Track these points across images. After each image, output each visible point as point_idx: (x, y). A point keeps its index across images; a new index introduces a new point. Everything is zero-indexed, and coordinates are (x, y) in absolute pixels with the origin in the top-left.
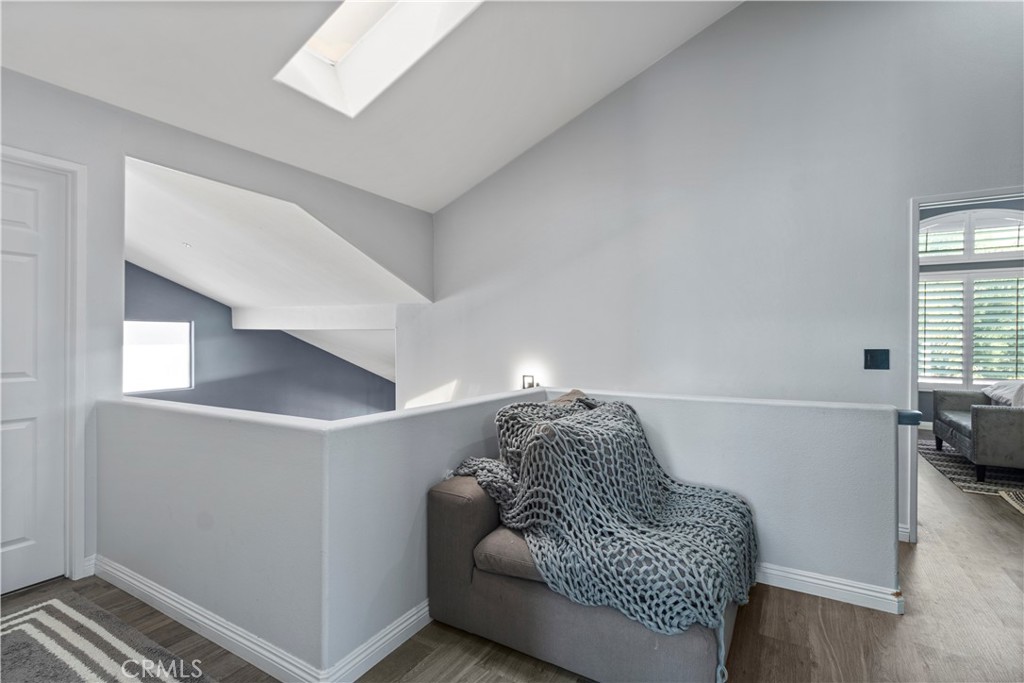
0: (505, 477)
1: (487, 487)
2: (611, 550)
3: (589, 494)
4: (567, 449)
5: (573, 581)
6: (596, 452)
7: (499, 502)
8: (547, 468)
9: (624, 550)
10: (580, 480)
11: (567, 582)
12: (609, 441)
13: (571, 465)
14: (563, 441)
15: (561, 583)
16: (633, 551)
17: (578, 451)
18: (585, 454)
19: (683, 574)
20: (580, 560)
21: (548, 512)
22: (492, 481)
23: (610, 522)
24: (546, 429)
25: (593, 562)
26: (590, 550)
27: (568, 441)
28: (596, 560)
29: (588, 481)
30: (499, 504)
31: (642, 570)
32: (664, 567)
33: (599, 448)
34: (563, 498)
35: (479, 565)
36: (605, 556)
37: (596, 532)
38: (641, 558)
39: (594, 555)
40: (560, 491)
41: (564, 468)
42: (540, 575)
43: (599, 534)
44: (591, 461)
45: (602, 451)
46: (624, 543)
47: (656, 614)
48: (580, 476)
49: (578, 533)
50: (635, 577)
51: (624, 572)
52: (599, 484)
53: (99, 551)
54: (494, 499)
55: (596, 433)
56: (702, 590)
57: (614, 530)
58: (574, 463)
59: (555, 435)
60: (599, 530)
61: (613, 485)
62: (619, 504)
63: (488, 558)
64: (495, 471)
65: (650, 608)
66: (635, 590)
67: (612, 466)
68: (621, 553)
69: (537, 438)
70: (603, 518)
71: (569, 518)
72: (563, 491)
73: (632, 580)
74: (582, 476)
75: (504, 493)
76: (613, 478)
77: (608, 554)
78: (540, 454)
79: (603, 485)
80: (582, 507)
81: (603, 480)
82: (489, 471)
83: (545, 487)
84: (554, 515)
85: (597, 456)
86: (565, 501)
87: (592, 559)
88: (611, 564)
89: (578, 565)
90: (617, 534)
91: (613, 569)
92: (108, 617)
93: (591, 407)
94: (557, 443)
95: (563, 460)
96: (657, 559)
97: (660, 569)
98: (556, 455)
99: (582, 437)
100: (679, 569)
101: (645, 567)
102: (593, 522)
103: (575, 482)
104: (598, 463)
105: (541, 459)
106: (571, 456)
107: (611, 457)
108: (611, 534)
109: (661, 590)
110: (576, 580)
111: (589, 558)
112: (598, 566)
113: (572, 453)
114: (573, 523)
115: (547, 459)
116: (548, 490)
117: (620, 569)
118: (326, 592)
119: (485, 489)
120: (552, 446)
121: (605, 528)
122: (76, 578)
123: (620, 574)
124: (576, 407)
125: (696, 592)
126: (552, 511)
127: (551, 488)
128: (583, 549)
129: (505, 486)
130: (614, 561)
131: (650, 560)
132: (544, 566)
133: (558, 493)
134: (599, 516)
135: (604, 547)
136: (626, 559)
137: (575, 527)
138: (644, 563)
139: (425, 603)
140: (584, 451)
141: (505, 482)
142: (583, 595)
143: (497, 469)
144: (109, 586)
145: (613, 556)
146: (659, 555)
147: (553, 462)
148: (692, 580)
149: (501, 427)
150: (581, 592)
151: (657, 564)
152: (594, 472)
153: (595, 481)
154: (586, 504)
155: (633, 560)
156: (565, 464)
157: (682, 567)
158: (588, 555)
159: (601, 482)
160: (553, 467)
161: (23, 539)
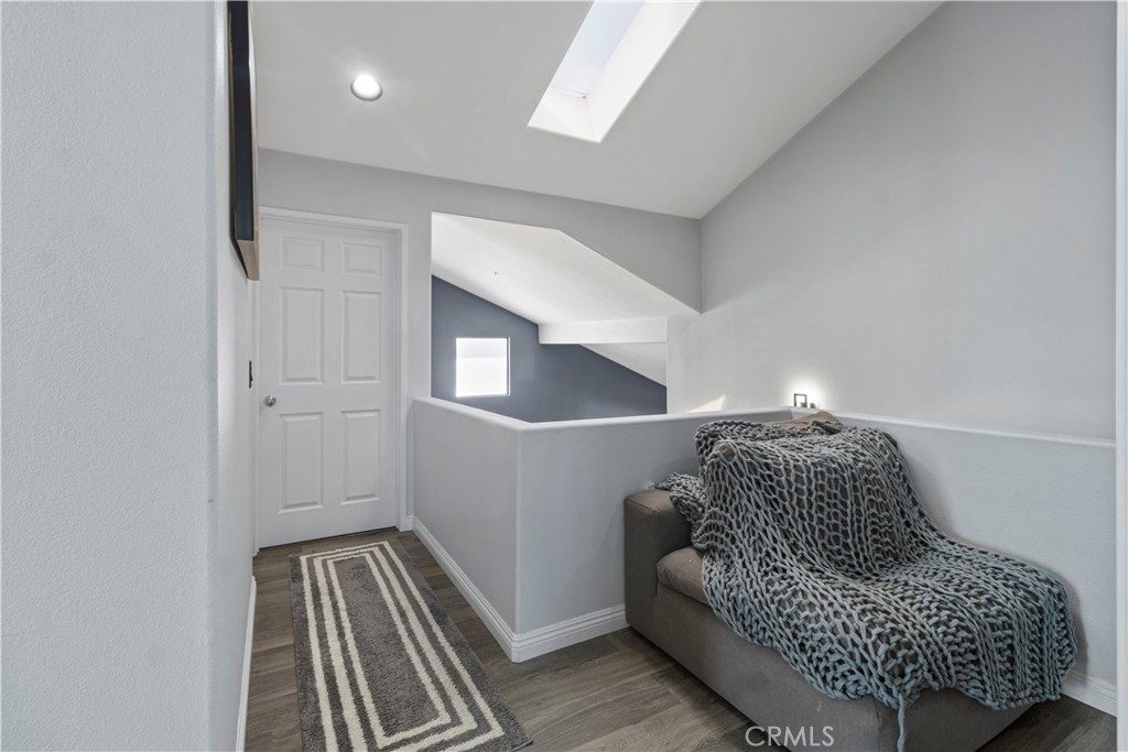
0: (697, 495)
1: (677, 502)
2: (777, 587)
3: (767, 524)
4: (746, 471)
5: (736, 611)
6: (783, 478)
7: (689, 520)
8: (723, 489)
9: (789, 590)
10: (758, 507)
11: (729, 611)
12: (804, 469)
13: (750, 489)
14: (742, 463)
15: (724, 611)
16: (800, 593)
17: (762, 476)
18: (772, 480)
19: (847, 630)
20: (744, 591)
21: (723, 536)
22: (682, 497)
23: (788, 558)
24: (724, 448)
25: (756, 596)
26: (754, 583)
27: (750, 463)
28: (758, 594)
29: (769, 509)
30: (690, 523)
31: (803, 615)
32: (827, 618)
33: (788, 475)
34: (737, 522)
35: (660, 580)
36: (768, 591)
37: (768, 565)
38: (804, 601)
39: (758, 588)
40: (735, 516)
41: (741, 491)
42: (706, 599)
43: (770, 568)
44: (778, 489)
45: (792, 479)
46: (792, 582)
47: (817, 669)
48: (759, 502)
49: (747, 563)
50: (796, 621)
51: (785, 612)
52: (785, 515)
53: (415, 514)
54: (684, 516)
55: (788, 458)
56: (869, 654)
57: (787, 567)
58: (754, 486)
59: (733, 455)
60: (772, 564)
61: (803, 519)
62: (808, 541)
63: (666, 573)
64: (689, 488)
65: (810, 661)
66: (795, 636)
67: (804, 498)
68: (784, 592)
69: (715, 456)
70: (779, 552)
71: (741, 546)
72: (738, 514)
73: (792, 623)
74: (762, 503)
75: (693, 511)
76: (804, 512)
77: (772, 589)
78: (717, 474)
79: (790, 517)
80: (757, 536)
81: (790, 511)
82: (685, 488)
83: (721, 509)
84: (728, 540)
85: (785, 483)
86: (739, 527)
87: (755, 592)
88: (773, 602)
89: (740, 596)
90: (789, 573)
91: (773, 607)
92: (409, 560)
93: (831, 432)
94: (735, 464)
95: (741, 482)
96: (822, 608)
97: (822, 619)
98: (732, 476)
99: (769, 461)
100: (844, 624)
101: (807, 613)
102: (768, 554)
103: (752, 508)
104: (785, 491)
105: (718, 479)
106: (750, 480)
107: (805, 487)
108: (784, 571)
109: (822, 641)
110: (739, 611)
111: (751, 591)
112: (760, 602)
113: (752, 477)
114: (744, 552)
115: (724, 479)
116: (724, 512)
117: (781, 609)
118: (518, 569)
119: (675, 504)
120: (730, 467)
121: (779, 564)
122: (401, 530)
123: (780, 614)
124: (809, 431)
125: (861, 654)
126: (727, 535)
127: (727, 511)
128: (748, 580)
129: (695, 504)
130: (776, 599)
131: (815, 606)
132: (709, 590)
133: (732, 517)
134: (774, 549)
135: (770, 583)
136: (789, 600)
137: (745, 556)
138: (807, 608)
139: (622, 607)
140: (769, 476)
141: (696, 501)
142: (746, 630)
143: (693, 487)
144: (418, 540)
145: (776, 593)
146: (825, 603)
147: (730, 483)
148: (857, 640)
149: (699, 443)
150: (744, 626)
151: (820, 612)
152: (781, 501)
153: (779, 511)
154: (762, 534)
155: (795, 601)
156: (742, 487)
157: (848, 622)
158: (751, 587)
159: (788, 513)
160: (730, 488)
161: (373, 496)
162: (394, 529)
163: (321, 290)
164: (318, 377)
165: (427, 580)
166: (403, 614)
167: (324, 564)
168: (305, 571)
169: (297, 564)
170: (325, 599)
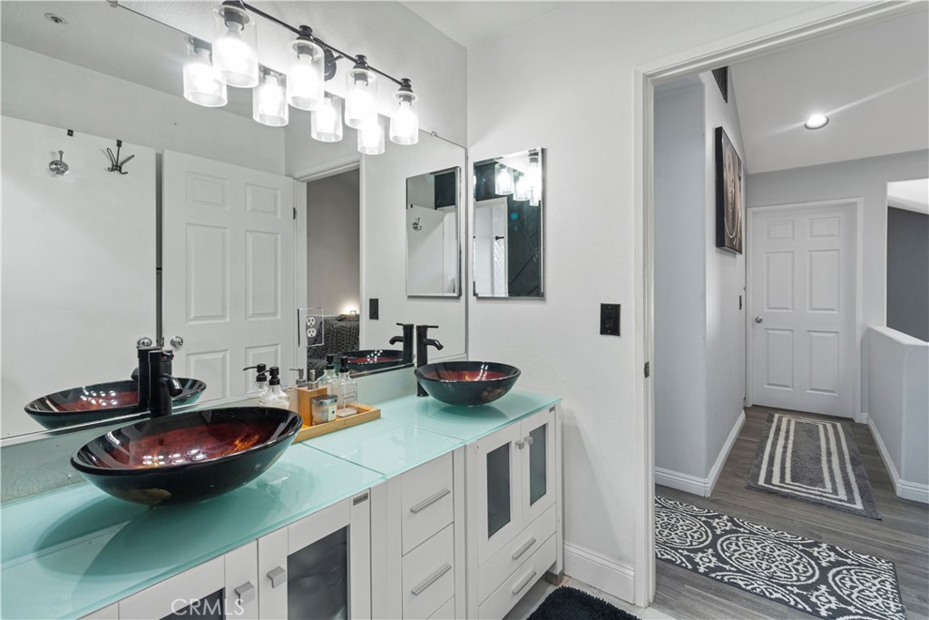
53: (869, 412)
122: (856, 421)
161: (832, 392)
162: (852, 420)
163: (793, 252)
164: (790, 306)
165: (859, 447)
166: (829, 454)
167: (789, 421)
168: (775, 420)
169: (773, 416)
170: (782, 434)
